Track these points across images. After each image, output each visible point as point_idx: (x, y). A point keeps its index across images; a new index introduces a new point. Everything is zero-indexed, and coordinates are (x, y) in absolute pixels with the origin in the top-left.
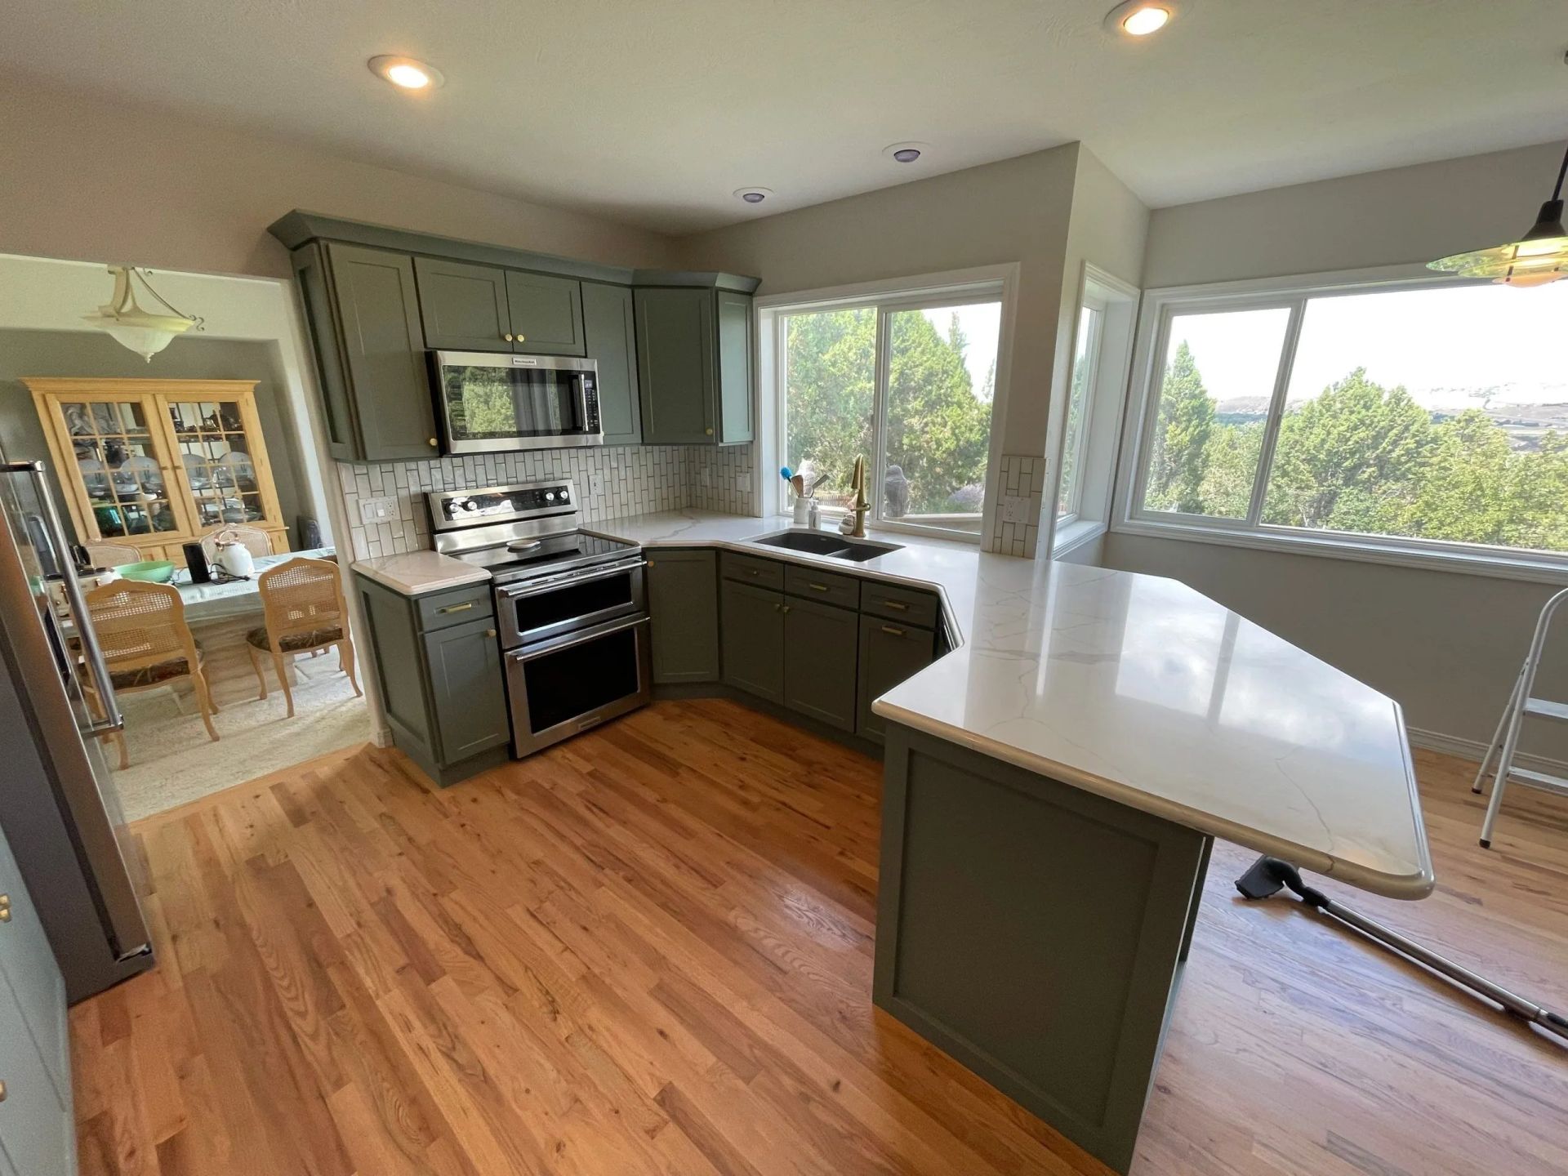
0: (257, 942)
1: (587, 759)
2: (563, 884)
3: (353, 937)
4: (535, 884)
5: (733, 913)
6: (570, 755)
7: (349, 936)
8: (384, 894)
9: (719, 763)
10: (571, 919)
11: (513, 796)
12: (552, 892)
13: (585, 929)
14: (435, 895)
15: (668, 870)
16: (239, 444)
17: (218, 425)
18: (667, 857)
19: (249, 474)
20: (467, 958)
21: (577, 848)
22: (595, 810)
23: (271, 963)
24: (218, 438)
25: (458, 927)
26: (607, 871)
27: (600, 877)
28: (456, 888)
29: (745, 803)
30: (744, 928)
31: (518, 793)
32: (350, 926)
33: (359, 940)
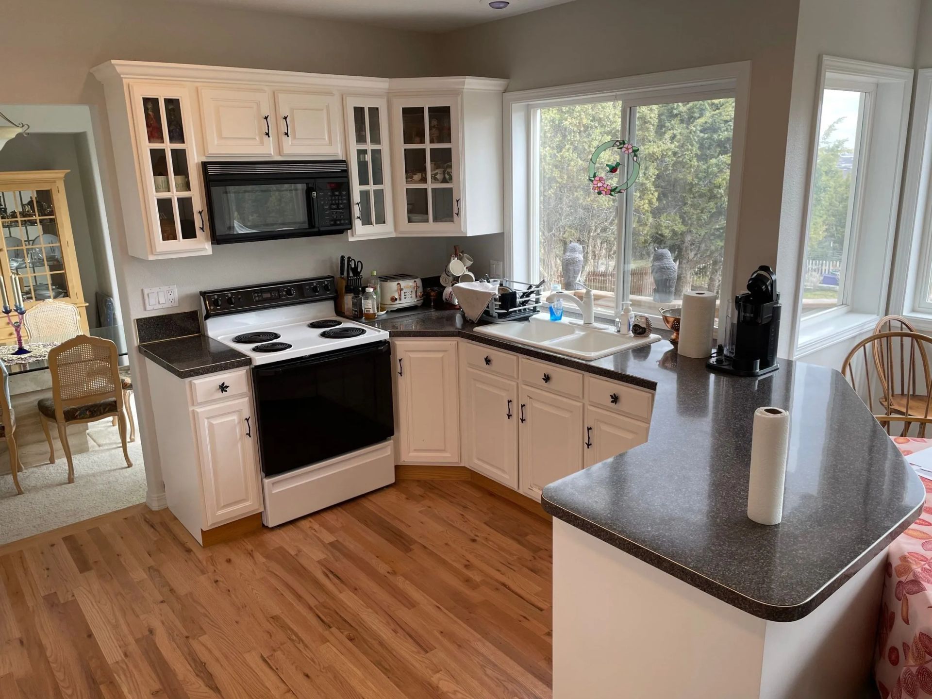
0: (50, 660)
1: (331, 530)
2: (294, 638)
3: (121, 664)
4: (271, 636)
5: (438, 675)
6: (316, 526)
7: (117, 662)
8: (147, 633)
9: (450, 543)
10: (296, 667)
11: (261, 559)
12: (284, 643)
13: (307, 676)
14: (187, 637)
15: (384, 632)
16: (51, 228)
17: (34, 211)
18: (388, 622)
19: (57, 254)
20: (207, 689)
21: (310, 608)
22: (331, 576)
23: (59, 676)
24: (33, 223)
25: (203, 665)
26: (334, 629)
27: (326, 633)
28: (205, 633)
29: (467, 581)
30: (445, 689)
31: (267, 557)
32: (118, 655)
33: (125, 667)
